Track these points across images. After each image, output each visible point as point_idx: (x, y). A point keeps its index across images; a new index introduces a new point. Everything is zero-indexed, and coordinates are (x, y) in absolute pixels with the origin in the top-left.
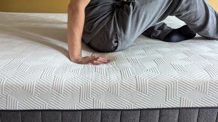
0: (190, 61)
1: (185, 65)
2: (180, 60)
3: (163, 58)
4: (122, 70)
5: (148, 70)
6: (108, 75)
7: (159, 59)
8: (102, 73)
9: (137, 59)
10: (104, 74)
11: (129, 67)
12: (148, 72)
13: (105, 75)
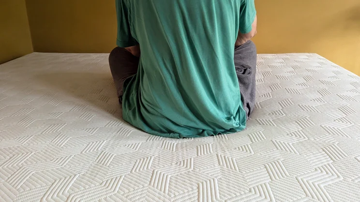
0: (337, 175)
1: (326, 184)
2: (316, 170)
3: (283, 163)
4: (202, 183)
5: (253, 190)
6: (173, 196)
7: (274, 164)
8: (161, 190)
9: (234, 159)
10: (164, 192)
11: (216, 177)
12: (251, 194)
13: (166, 195)
